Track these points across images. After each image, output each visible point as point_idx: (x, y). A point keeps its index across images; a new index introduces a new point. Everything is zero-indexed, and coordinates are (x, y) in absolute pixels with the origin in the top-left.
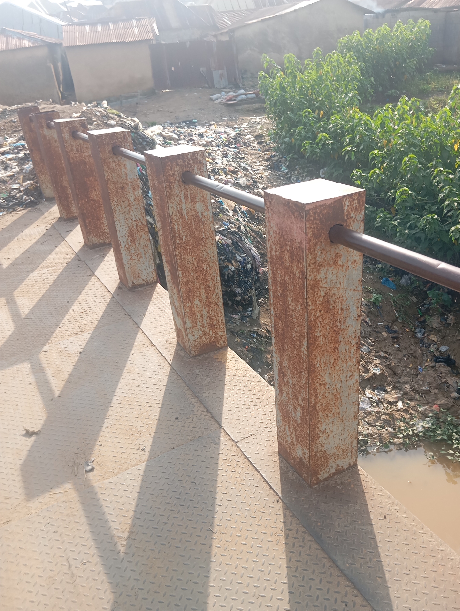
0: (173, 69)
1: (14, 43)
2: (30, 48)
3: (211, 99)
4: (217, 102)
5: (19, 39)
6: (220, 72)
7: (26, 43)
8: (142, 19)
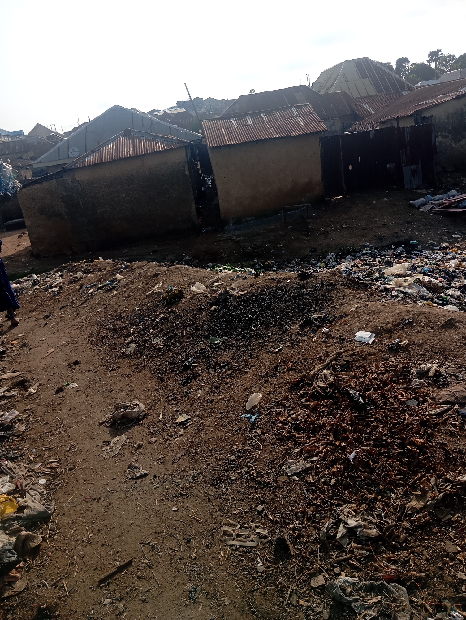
0: (350, 168)
1: (143, 146)
2: (165, 151)
3: (413, 206)
4: (422, 209)
5: (149, 140)
6: (413, 167)
7: (159, 146)
8: (304, 106)
